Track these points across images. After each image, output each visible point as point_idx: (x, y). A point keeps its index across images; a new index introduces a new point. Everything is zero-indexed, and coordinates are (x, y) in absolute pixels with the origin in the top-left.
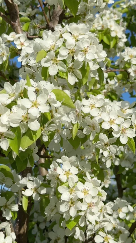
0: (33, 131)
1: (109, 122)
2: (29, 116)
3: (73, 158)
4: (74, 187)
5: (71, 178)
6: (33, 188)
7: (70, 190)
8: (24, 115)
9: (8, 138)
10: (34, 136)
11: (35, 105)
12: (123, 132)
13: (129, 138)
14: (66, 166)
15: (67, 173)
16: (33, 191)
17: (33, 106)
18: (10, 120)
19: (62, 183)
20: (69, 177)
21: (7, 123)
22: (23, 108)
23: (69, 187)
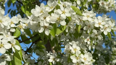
0: (62, 26)
1: (98, 24)
2: (60, 18)
3: (77, 42)
4: (79, 56)
5: (77, 52)
6: (52, 58)
7: (77, 58)
8: (58, 17)
9: (49, 29)
10: (63, 29)
11: (64, 13)
12: (105, 29)
13: (108, 32)
14: (75, 46)
15: (75, 49)
16: (53, 60)
17: (62, 13)
18: (50, 20)
19: (72, 54)
20: (76, 51)
21: (49, 21)
22: (58, 14)
23: (76, 57)
